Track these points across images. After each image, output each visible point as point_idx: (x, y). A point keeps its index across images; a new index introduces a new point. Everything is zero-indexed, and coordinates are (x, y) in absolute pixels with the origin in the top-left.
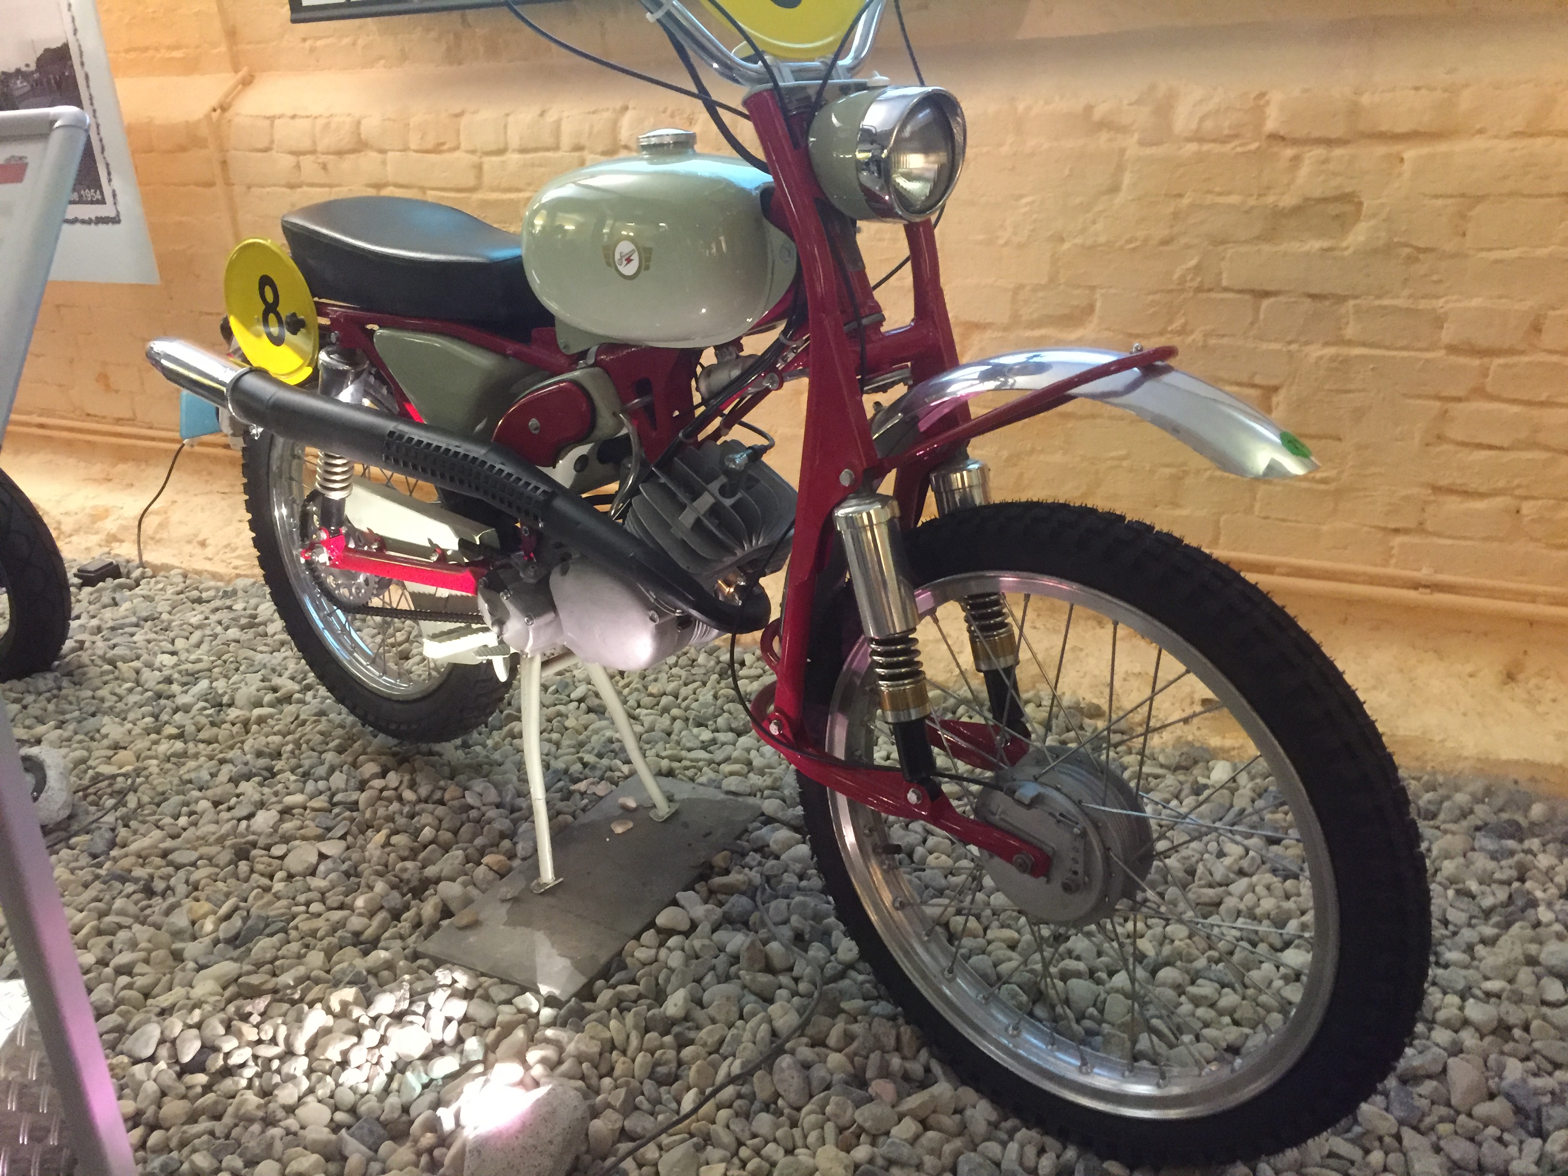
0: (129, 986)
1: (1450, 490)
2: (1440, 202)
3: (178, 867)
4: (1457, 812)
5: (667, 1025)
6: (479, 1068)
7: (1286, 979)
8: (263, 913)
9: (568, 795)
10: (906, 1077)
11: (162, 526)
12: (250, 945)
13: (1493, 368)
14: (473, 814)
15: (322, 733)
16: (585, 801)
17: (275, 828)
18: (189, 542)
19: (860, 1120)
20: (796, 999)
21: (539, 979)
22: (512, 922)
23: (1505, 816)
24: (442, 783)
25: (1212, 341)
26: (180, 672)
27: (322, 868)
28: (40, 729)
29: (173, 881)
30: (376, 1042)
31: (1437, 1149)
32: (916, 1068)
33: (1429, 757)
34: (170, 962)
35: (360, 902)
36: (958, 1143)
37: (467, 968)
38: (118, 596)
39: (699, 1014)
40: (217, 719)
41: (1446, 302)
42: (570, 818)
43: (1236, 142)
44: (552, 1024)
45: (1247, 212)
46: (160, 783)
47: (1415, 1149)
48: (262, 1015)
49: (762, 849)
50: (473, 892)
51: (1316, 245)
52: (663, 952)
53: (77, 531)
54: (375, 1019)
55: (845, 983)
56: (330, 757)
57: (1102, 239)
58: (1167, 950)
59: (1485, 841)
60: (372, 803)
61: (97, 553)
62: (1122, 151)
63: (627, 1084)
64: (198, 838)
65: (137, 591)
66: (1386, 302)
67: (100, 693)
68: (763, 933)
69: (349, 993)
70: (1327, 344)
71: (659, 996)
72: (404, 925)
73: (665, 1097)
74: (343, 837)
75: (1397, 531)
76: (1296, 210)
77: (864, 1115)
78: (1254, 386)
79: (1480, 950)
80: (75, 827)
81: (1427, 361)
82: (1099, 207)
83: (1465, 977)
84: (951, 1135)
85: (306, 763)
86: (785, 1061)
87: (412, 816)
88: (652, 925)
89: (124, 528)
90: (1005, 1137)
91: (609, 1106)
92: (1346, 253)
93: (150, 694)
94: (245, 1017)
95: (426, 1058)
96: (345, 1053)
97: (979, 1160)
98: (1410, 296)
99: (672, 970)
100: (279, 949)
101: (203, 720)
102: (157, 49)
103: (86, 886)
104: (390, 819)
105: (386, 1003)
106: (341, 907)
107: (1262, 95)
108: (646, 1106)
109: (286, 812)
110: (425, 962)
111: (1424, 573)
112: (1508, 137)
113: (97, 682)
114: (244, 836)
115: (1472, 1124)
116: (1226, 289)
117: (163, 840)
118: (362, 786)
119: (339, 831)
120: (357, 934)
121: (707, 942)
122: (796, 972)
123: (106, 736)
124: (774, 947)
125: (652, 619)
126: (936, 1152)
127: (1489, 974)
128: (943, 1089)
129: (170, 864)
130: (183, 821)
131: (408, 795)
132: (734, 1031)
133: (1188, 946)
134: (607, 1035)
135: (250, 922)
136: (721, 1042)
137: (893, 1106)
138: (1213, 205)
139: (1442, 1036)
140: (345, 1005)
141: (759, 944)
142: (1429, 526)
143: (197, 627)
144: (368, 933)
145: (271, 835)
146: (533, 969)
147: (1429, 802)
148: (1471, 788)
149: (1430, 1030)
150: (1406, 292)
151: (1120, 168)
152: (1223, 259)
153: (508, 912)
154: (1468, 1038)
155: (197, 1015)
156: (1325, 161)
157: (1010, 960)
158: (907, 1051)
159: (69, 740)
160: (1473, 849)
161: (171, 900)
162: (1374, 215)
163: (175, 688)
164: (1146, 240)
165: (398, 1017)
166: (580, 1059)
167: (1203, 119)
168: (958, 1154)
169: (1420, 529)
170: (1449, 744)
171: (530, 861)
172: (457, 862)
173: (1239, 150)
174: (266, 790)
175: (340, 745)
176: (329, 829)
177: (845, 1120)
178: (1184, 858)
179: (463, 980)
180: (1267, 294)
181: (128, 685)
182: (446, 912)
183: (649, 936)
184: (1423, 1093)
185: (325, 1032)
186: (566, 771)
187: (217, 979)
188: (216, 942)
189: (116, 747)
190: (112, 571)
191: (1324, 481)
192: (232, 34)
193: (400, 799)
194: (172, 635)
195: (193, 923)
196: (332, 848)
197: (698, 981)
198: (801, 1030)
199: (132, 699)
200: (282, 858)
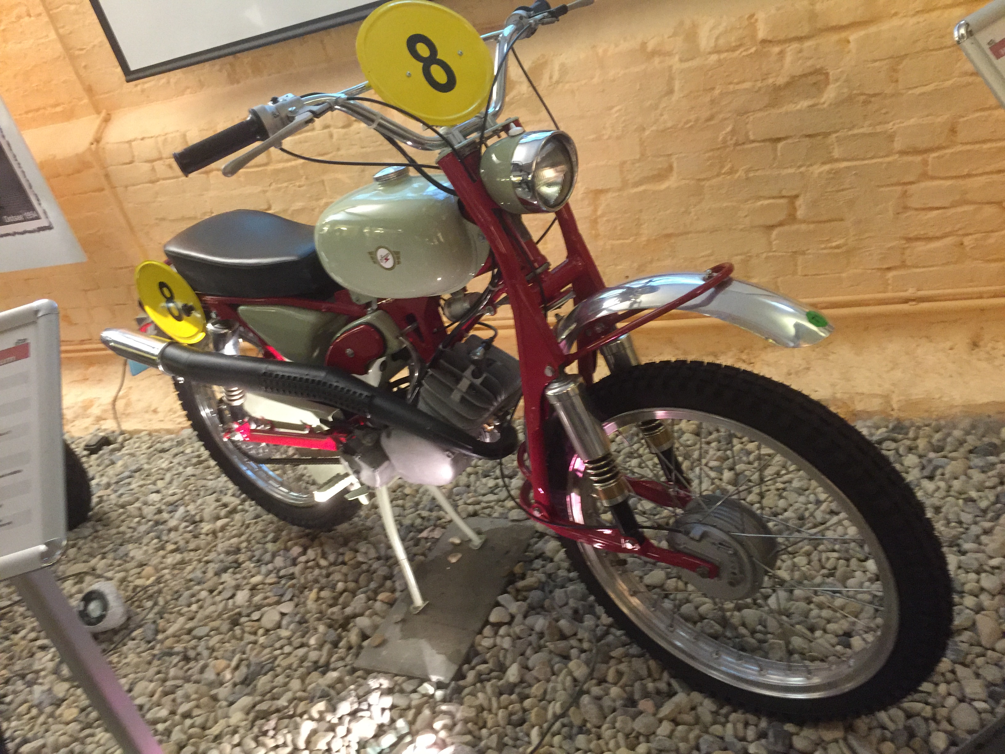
0: (192, 726)
1: (917, 239)
2: (877, 64)
3: (200, 638)
4: (957, 443)
5: (511, 689)
6: (408, 739)
7: (870, 580)
8: (257, 660)
9: (417, 542)
10: (658, 692)
11: (128, 405)
12: (255, 682)
13: (930, 160)
14: (364, 567)
15: (261, 531)
16: (429, 544)
17: (250, 601)
18: (147, 412)
19: (637, 728)
20: (583, 655)
21: (430, 671)
22: (405, 637)
23: (986, 440)
24: (341, 550)
25: (751, 175)
26: (165, 504)
27: (284, 622)
28: (93, 562)
29: (199, 649)
30: (344, 733)
31: (978, 675)
32: (662, 686)
33: (933, 409)
34: (213, 703)
35: (312, 641)
36: (696, 731)
37: (385, 673)
38: (113, 457)
39: (528, 677)
40: (196, 532)
41: (894, 125)
42: (422, 558)
43: (742, 49)
44: (444, 701)
45: (757, 92)
46: (175, 584)
47: (965, 678)
48: (274, 729)
49: (541, 556)
50: (377, 619)
51: (805, 104)
52: (498, 640)
53: (76, 417)
54: (340, 719)
55: (610, 638)
56: (270, 546)
57: (669, 124)
58: (797, 575)
59: (977, 461)
60: (303, 572)
61: (93, 429)
62: (670, 67)
63: (496, 731)
64: (207, 617)
65: (124, 451)
66: (856, 131)
67: (122, 529)
68: (554, 614)
69: (321, 706)
70: (824, 163)
71: (502, 669)
72: (342, 651)
73: (521, 734)
74: (291, 600)
75: (889, 269)
76: (788, 85)
77: (639, 725)
78: (783, 197)
79: (984, 539)
80: (132, 626)
81: (889, 163)
82: (663, 105)
83: (976, 559)
84: (691, 725)
85: (257, 553)
86: (585, 699)
87: (328, 575)
88: (487, 623)
89: (105, 411)
90: (723, 720)
91: (489, 748)
92: (825, 106)
93: (151, 523)
94: (265, 733)
95: (376, 736)
96: (328, 744)
97: (711, 739)
98: (870, 125)
99: (506, 650)
100: (272, 682)
101: (188, 536)
102: (44, 108)
103: (150, 663)
104: (316, 581)
105: (345, 708)
106: (302, 645)
107: (752, 16)
108: (510, 742)
109: (254, 588)
110: (359, 673)
111: (910, 292)
112: (914, 15)
113: (117, 522)
114: (232, 610)
115: (995, 655)
116: (753, 141)
117: (186, 623)
118: (294, 563)
119: (288, 596)
120: (316, 662)
121: (522, 627)
122: (579, 636)
123: (133, 558)
124: (563, 623)
125: (449, 456)
126: (685, 739)
127: (992, 555)
128: (681, 698)
129: (194, 638)
130: (194, 607)
131: (323, 563)
132: (551, 685)
133: (809, 570)
134: (477, 702)
135: (252, 668)
136: (545, 692)
137: (654, 715)
138: (734, 92)
139: (969, 601)
140: (321, 713)
141: (554, 623)
142: (908, 263)
143: (168, 470)
144: (322, 661)
145: (248, 607)
146: (423, 667)
147: (939, 441)
148: (961, 426)
149: (962, 597)
150: (867, 123)
151: (671, 79)
152: (747, 123)
153: (402, 630)
154: (985, 599)
155: (236, 739)
156: (801, 51)
157: (704, 603)
158: (656, 676)
159: (111, 565)
160: (970, 468)
161: (202, 663)
162: (837, 80)
163: (165, 515)
164: (697, 120)
165: (353, 714)
166: (466, 721)
167: (717, 39)
168: (698, 737)
169: (903, 265)
170: (945, 399)
171: (405, 593)
172: (363, 601)
173: (745, 53)
174: (238, 576)
175: (274, 537)
176: (282, 595)
177: (627, 730)
178: (797, 510)
179: (386, 683)
180: (779, 140)
181: (137, 520)
182: (364, 637)
183: (487, 630)
184: (964, 640)
185: (314, 732)
186: (412, 525)
187: (242, 710)
188: (235, 685)
189: (142, 565)
190: (105, 441)
191: (838, 247)
192: (89, 90)
193: (318, 566)
194: (154, 478)
195: (218, 674)
196: (287, 608)
197: (522, 654)
198: (590, 676)
199: (143, 528)
200: (258, 620)
